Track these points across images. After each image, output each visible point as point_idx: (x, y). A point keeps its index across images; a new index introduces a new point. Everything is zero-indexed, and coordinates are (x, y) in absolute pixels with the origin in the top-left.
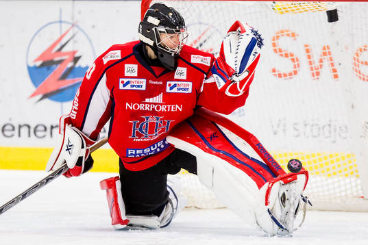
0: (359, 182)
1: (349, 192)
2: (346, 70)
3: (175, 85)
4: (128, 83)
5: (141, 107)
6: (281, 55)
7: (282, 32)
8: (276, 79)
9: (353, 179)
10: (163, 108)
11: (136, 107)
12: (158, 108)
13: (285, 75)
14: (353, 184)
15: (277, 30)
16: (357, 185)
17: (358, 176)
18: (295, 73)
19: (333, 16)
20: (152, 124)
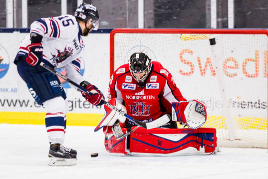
0: (227, 131)
1: (222, 136)
2: (220, 71)
3: (150, 85)
4: (127, 85)
5: (133, 98)
6: (185, 63)
7: (185, 50)
8: (182, 76)
9: (224, 130)
10: (145, 98)
11: (131, 97)
12: (142, 98)
13: (187, 74)
14: (224, 132)
15: (183, 49)
16: (226, 133)
17: (226, 129)
18: (193, 72)
19: (213, 42)
20: (140, 106)
